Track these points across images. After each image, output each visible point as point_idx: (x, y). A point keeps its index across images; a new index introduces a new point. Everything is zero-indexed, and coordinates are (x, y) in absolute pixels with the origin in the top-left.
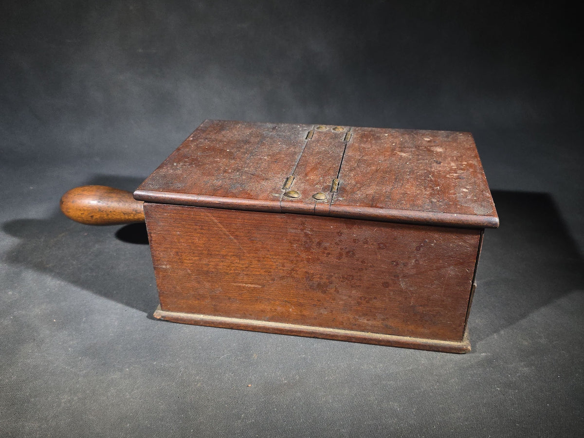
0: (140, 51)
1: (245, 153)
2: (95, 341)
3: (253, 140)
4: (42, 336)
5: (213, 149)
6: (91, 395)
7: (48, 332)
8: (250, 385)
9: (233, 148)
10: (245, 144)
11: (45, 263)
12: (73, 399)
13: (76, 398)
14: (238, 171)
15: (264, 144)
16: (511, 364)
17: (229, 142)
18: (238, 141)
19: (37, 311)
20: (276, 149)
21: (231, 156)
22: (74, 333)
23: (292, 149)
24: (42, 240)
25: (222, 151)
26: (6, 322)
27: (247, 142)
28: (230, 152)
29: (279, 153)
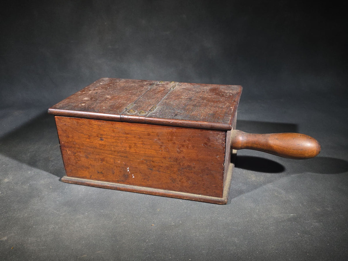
0: (110, 47)
1: (195, 100)
2: (71, 199)
3: (191, 107)
4: (43, 194)
5: (214, 102)
6: (65, 226)
7: (47, 193)
8: (153, 225)
9: (202, 102)
10: (196, 105)
11: (49, 158)
12: (55, 227)
13: (57, 227)
14: (197, 92)
15: (184, 104)
16: (308, 220)
17: (206, 106)
18: (200, 106)
19: (42, 182)
20: (177, 102)
21: (203, 99)
22: (61, 194)
23: (167, 101)
24: (50, 146)
25: (209, 100)
26: (25, 187)
27: (195, 106)
28: (204, 100)
29: (175, 99)
